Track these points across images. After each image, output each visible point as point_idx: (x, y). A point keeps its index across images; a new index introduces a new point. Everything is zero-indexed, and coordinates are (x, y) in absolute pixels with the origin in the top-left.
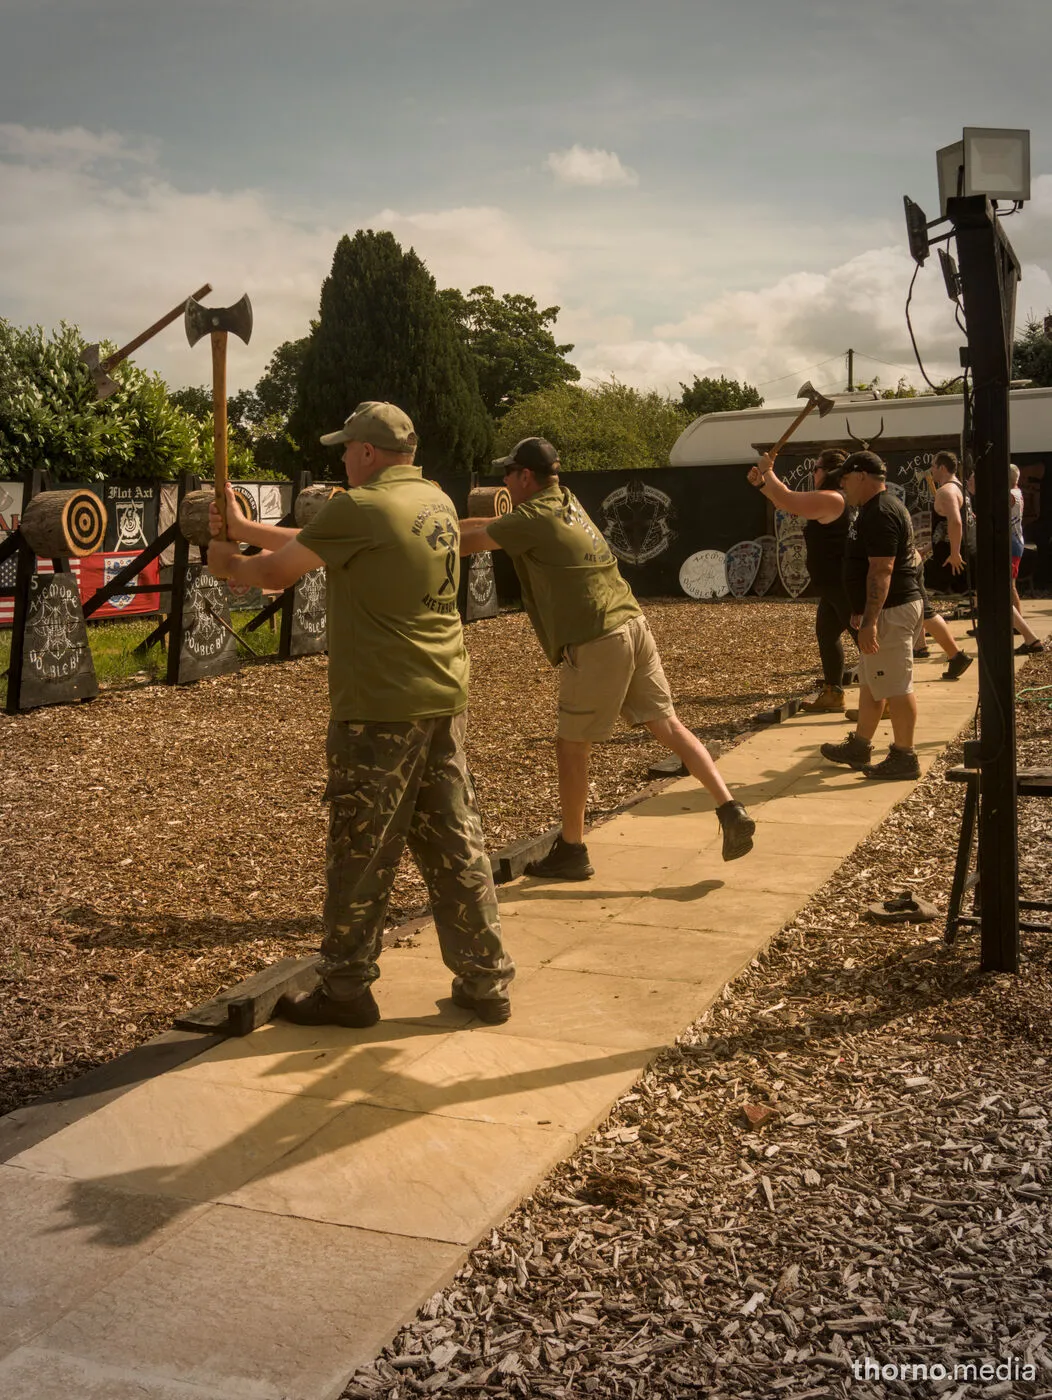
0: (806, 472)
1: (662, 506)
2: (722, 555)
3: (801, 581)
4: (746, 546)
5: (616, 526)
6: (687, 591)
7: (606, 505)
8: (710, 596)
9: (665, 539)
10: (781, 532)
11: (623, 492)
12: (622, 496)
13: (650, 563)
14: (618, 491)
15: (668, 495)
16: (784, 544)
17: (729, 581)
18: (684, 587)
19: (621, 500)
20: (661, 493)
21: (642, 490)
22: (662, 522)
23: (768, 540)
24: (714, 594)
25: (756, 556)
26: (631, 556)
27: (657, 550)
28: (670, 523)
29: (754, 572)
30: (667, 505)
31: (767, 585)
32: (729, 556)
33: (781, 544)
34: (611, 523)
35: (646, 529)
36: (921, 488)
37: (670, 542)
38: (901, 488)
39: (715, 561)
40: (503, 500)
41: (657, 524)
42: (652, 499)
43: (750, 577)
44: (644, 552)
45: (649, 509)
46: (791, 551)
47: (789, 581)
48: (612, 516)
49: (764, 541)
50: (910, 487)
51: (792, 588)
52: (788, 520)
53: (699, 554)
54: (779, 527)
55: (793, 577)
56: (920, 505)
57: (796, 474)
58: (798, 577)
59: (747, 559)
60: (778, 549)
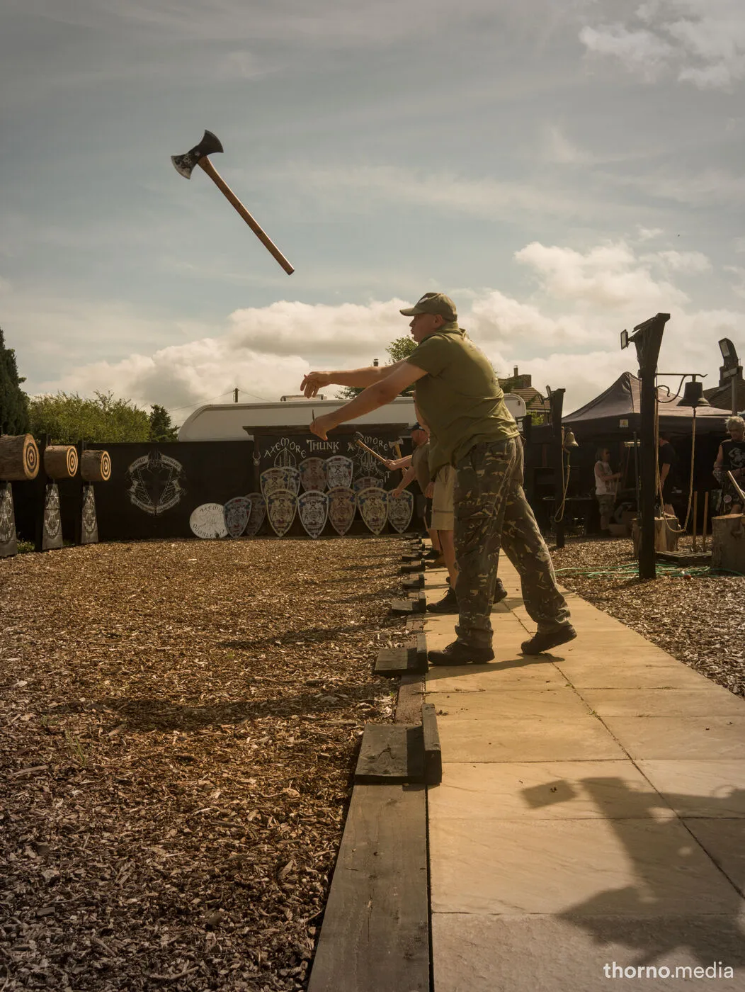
0: (282, 448)
1: (175, 470)
2: (221, 507)
3: (285, 525)
4: (240, 500)
5: (139, 485)
6: (196, 533)
7: (131, 469)
8: (214, 536)
9: (178, 495)
10: (265, 490)
11: (145, 459)
12: (144, 463)
13: (166, 512)
14: (141, 459)
15: (180, 463)
16: (272, 498)
17: (227, 525)
18: (194, 530)
19: (144, 465)
20: (175, 461)
21: (160, 458)
22: (175, 482)
23: (256, 496)
24: (217, 535)
25: (247, 507)
26: (152, 508)
27: (172, 503)
28: (181, 483)
29: (247, 519)
30: (179, 470)
31: (257, 529)
32: (226, 508)
33: (269, 498)
34: (136, 483)
35: (162, 488)
36: (364, 461)
37: (181, 497)
38: (350, 460)
39: (216, 512)
40: (72, 456)
41: (171, 484)
42: (167, 465)
43: (244, 523)
44: (161, 504)
45: (165, 473)
46: (277, 503)
47: (277, 525)
48: (136, 477)
49: (252, 497)
50: (355, 460)
51: (279, 529)
52: (270, 481)
53: (203, 507)
54: (264, 487)
55: (279, 521)
56: (363, 472)
57: (275, 449)
58: (283, 522)
59: (241, 509)
60: (267, 501)
